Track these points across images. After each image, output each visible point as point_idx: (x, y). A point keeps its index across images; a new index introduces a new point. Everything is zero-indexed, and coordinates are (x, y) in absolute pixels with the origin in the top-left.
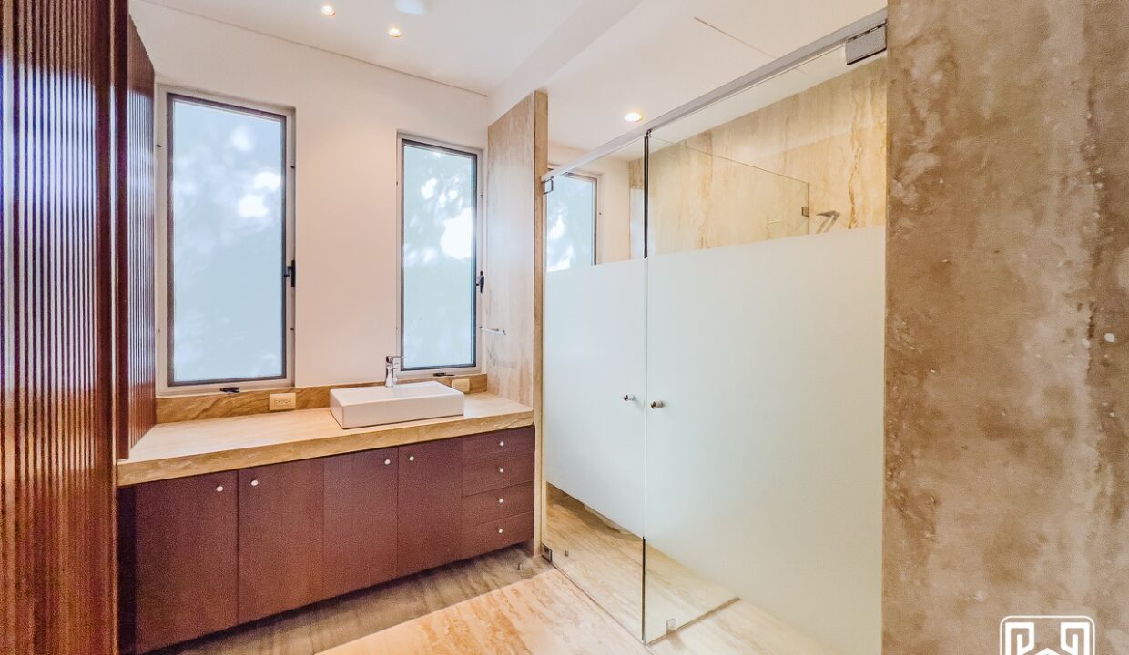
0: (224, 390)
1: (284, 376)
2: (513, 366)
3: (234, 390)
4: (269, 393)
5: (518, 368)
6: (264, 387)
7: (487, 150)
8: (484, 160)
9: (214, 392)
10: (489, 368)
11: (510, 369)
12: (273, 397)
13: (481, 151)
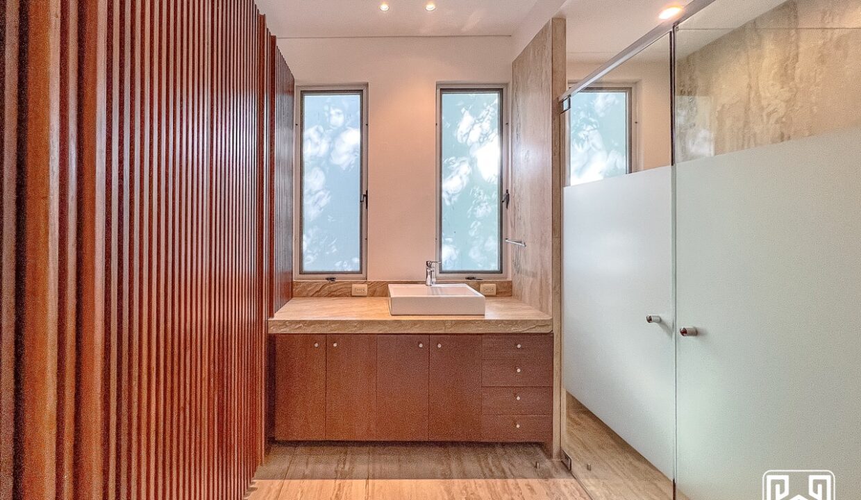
0: (327, 279)
1: (361, 272)
2: (534, 275)
3: (332, 279)
4: (351, 283)
5: (539, 278)
6: (349, 279)
7: (511, 83)
8: (509, 93)
9: (322, 280)
10: (514, 275)
11: (531, 279)
12: (354, 286)
13: (507, 85)
